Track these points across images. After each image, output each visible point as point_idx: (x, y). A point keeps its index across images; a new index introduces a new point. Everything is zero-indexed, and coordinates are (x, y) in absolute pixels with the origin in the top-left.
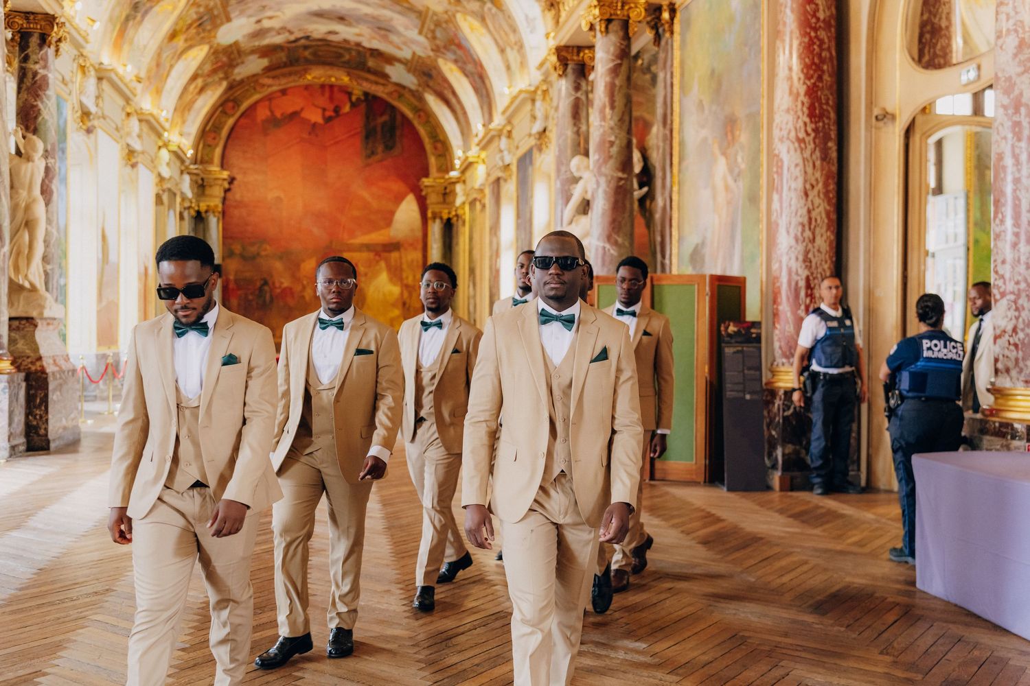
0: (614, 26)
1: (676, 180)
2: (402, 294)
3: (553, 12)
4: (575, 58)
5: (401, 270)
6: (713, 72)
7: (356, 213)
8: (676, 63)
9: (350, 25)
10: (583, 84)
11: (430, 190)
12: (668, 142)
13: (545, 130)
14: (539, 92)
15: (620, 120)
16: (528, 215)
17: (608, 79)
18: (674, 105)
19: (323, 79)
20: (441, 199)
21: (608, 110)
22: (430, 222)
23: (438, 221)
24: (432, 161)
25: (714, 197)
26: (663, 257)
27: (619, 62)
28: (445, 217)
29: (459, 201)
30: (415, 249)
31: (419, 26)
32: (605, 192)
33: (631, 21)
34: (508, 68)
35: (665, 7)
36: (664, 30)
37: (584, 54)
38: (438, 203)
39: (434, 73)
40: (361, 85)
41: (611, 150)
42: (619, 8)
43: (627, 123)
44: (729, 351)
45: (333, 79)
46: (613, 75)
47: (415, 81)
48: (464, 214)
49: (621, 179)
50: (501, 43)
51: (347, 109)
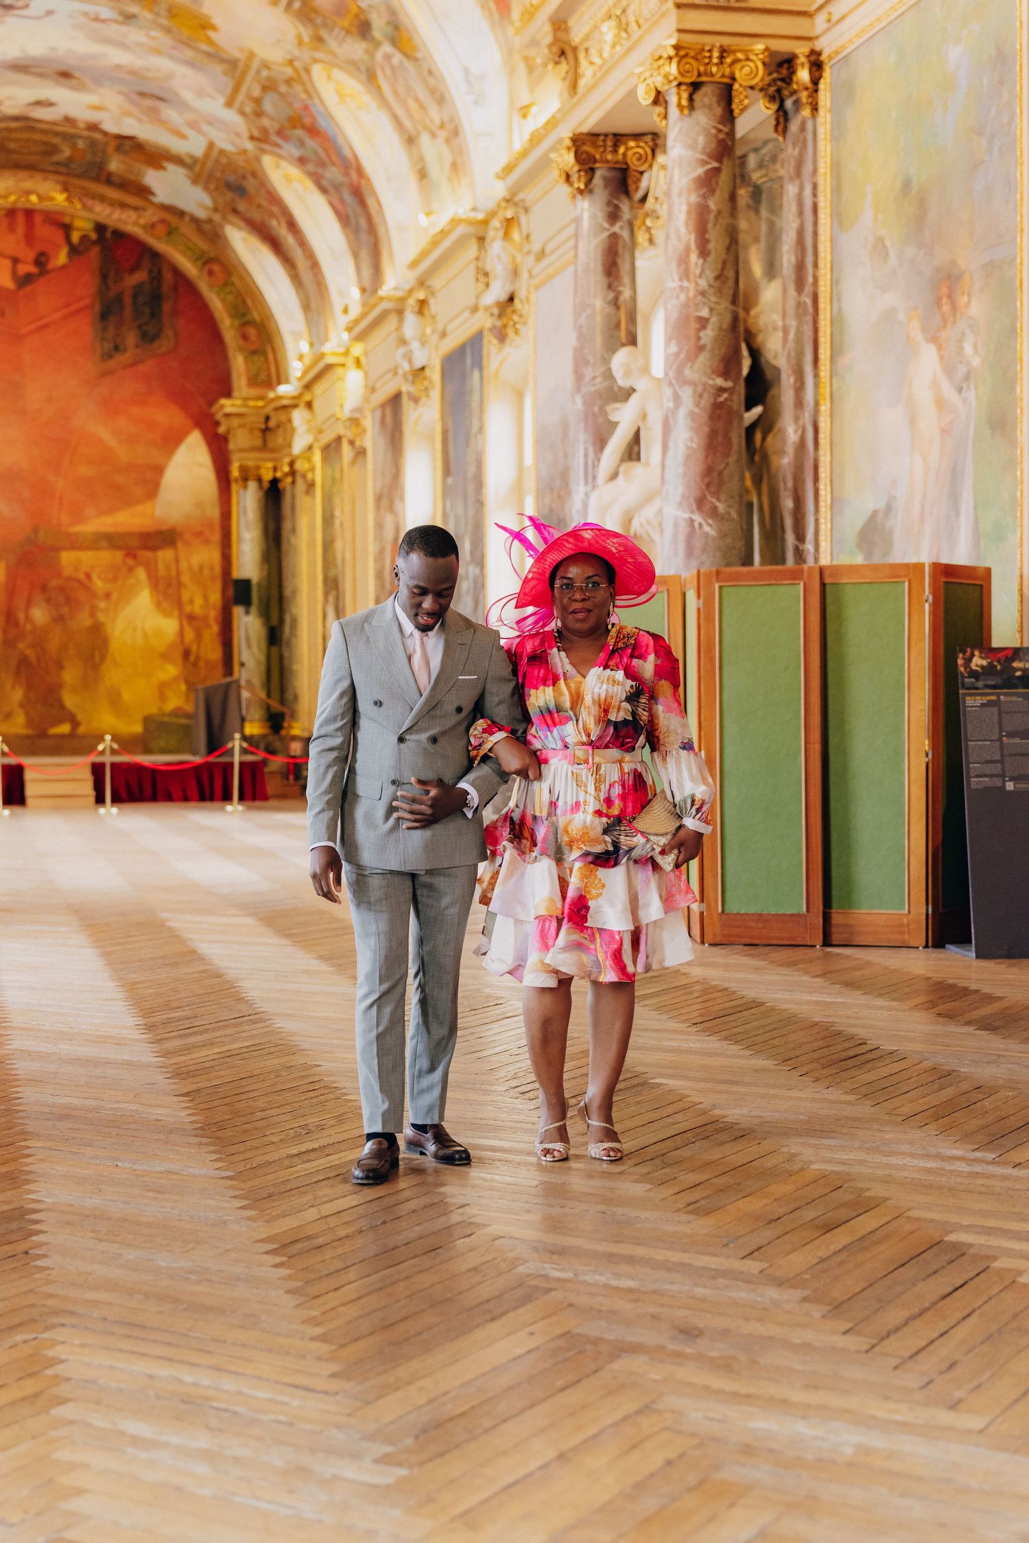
0: (707, 96)
1: (825, 390)
2: (181, 633)
3: (564, 67)
4: (610, 157)
5: (180, 585)
6: (907, 185)
7: (85, 471)
8: (824, 166)
9: (81, 87)
10: (625, 207)
11: (235, 422)
12: (809, 318)
13: (511, 299)
14: (496, 223)
15: (717, 278)
16: (472, 469)
17: (694, 198)
18: (821, 248)
19: (12, 198)
20: (258, 442)
21: (694, 257)
22: (234, 488)
23: (252, 486)
24: (239, 363)
25: (912, 421)
26: (801, 538)
27: (715, 165)
28: (267, 476)
29: (299, 445)
30: (206, 542)
31: (229, 90)
32: (692, 415)
33: (736, 86)
34: (423, 174)
35: (802, 59)
36: (797, 103)
37: (627, 149)
38: (253, 449)
39: (251, 184)
40: (90, 210)
41: (702, 334)
42: (715, 61)
43: (731, 282)
44: (972, 702)
45: (34, 198)
46: (703, 191)
47: (207, 200)
48: (313, 469)
49: (721, 390)
50: (407, 123)
51: (62, 258)
